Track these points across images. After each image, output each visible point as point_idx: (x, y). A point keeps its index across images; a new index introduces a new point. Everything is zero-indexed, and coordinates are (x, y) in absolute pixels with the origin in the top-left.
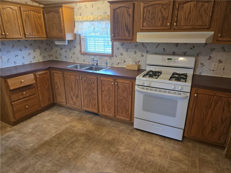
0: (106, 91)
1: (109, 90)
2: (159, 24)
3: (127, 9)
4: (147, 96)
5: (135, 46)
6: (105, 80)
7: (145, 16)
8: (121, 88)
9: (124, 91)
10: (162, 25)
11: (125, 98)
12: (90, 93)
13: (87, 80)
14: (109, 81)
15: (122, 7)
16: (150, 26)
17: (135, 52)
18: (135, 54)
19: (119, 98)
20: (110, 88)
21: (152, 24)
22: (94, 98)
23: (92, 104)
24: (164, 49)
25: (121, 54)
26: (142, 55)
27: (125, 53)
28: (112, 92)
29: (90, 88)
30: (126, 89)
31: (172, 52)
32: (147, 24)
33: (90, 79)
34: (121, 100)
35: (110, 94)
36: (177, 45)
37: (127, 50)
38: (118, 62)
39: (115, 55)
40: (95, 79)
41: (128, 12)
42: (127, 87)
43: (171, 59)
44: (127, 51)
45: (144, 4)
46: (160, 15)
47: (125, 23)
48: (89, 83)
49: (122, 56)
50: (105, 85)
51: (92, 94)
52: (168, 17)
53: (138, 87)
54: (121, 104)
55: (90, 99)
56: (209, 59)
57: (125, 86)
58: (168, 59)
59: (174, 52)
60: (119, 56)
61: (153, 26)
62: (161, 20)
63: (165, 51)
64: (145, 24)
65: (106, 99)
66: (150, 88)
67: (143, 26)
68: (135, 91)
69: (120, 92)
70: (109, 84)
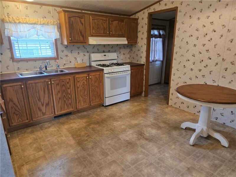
0: (81, 86)
1: (84, 85)
2: (102, 33)
3: (80, 19)
4: (113, 80)
5: (77, 48)
6: (80, 77)
7: (93, 25)
8: (93, 80)
9: (96, 82)
10: (104, 33)
11: (97, 87)
12: (64, 94)
13: (60, 82)
14: (83, 77)
15: (75, 16)
16: (97, 33)
17: (79, 53)
18: (78, 54)
19: (93, 89)
20: (84, 83)
21: (98, 31)
22: (69, 97)
23: (67, 105)
24: (98, 49)
25: (66, 56)
26: (84, 55)
27: (69, 55)
28: (86, 86)
29: (64, 90)
30: (97, 79)
31: (103, 50)
32: (95, 31)
33: (64, 80)
34: (94, 90)
35: (85, 88)
37: (71, 51)
38: (64, 63)
39: (61, 58)
40: (69, 79)
41: (81, 21)
42: (98, 77)
43: (105, 55)
44: (71, 53)
45: (92, 17)
46: (102, 26)
47: (80, 29)
48: (64, 85)
49: (67, 57)
50: (80, 82)
51: (66, 94)
52: (106, 28)
53: (107, 75)
54: (94, 93)
55: (65, 101)
56: (120, 53)
57: (96, 77)
58: (104, 55)
59: (103, 51)
60: (65, 58)
61: (99, 33)
62: (103, 29)
63: (98, 51)
64: (94, 32)
65: (81, 93)
66: (113, 73)
67: (93, 33)
68: (105, 78)
69: (93, 83)
70: (83, 80)
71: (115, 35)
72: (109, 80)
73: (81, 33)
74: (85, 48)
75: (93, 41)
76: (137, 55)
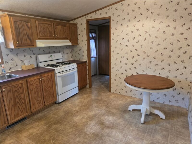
0: (35, 89)
1: (37, 87)
2: (49, 36)
3: (26, 23)
4: (63, 78)
5: (23, 51)
6: (33, 80)
7: (39, 29)
8: (46, 81)
9: (48, 82)
10: (50, 36)
11: (50, 87)
12: (17, 100)
13: (12, 88)
14: (36, 79)
15: (21, 21)
16: (44, 37)
17: (25, 55)
18: (25, 57)
19: (46, 89)
20: (37, 85)
21: (44, 35)
22: (23, 102)
23: (21, 110)
24: (44, 51)
25: (11, 59)
26: (30, 57)
27: (15, 58)
28: (39, 88)
29: (17, 96)
30: (49, 79)
31: (48, 52)
32: (42, 35)
33: (16, 86)
34: (48, 90)
35: (38, 89)
36: (50, 47)
37: (17, 54)
38: (10, 67)
39: (6, 62)
40: (22, 84)
41: (27, 25)
42: (50, 78)
43: (52, 56)
44: (17, 56)
45: (38, 22)
46: (48, 30)
47: (27, 33)
48: (16, 91)
49: (13, 60)
50: (33, 84)
51: (19, 100)
52: (52, 32)
53: (58, 74)
54: (48, 93)
55: (18, 107)
56: (64, 53)
57: (48, 78)
58: (51, 56)
59: (49, 52)
60: (10, 62)
61: (46, 37)
62: (49, 33)
63: (44, 52)
64: (41, 35)
65: (35, 96)
66: (63, 72)
67: (40, 36)
68: (56, 77)
69: (45, 84)
70: (36, 82)
71: (60, 38)
72: (61, 78)
73: (28, 36)
74: (31, 50)
75: (40, 44)
76: (79, 54)
